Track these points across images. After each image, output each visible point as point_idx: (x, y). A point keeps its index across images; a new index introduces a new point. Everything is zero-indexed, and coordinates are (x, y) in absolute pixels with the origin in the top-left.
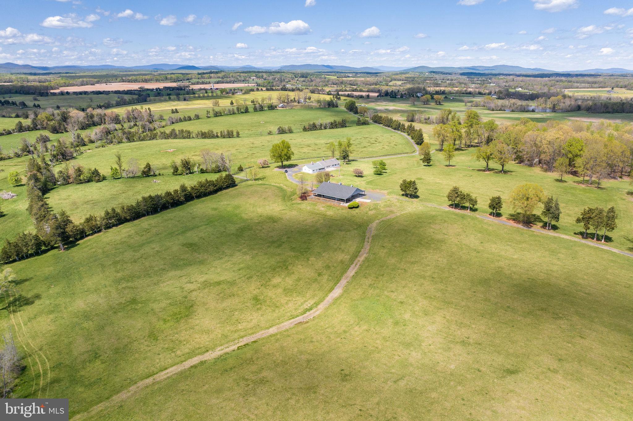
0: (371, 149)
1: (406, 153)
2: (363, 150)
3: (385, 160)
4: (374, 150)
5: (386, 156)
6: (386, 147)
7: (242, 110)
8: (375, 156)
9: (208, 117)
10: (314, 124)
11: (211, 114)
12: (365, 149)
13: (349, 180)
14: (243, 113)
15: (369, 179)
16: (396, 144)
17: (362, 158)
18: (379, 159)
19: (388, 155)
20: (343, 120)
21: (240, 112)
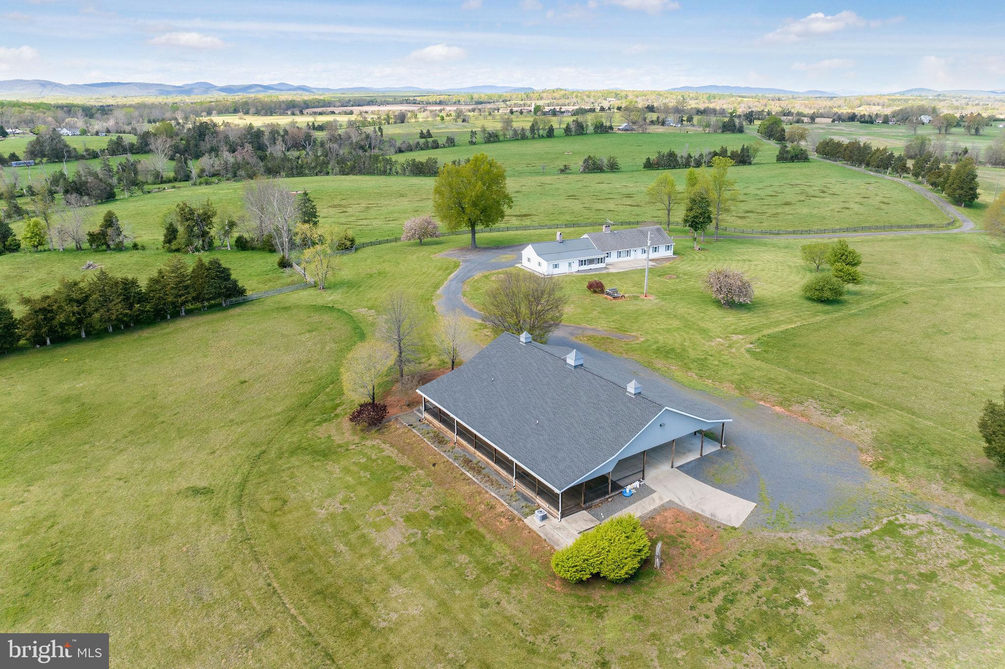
0: (805, 211)
1: (924, 226)
2: (779, 210)
3: (856, 243)
4: (815, 211)
5: (855, 230)
6: (856, 207)
7: (541, 132)
8: (815, 228)
9: (472, 143)
10: (672, 155)
11: (479, 138)
12: (787, 209)
13: (676, 323)
14: (543, 137)
15: (778, 323)
16: (886, 200)
17: (771, 233)
18: (832, 241)
19: (863, 229)
20: (743, 149)
21: (536, 136)
